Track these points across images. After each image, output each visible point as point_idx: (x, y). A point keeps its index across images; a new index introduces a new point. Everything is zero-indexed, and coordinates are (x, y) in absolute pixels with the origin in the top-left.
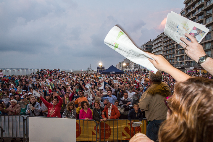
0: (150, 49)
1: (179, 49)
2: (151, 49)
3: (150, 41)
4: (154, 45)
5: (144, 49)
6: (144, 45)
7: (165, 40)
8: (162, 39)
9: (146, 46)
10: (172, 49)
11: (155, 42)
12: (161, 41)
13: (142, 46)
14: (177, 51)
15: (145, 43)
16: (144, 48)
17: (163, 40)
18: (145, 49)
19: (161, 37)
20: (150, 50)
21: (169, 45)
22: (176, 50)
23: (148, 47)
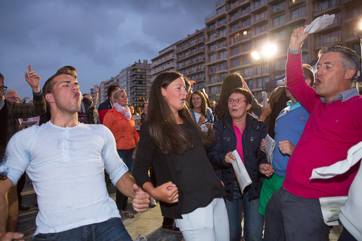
0: (141, 75)
1: (216, 73)
2: (144, 77)
3: (138, 62)
4: (154, 68)
5: (129, 75)
6: (128, 69)
7: (182, 58)
8: (173, 56)
9: (133, 70)
10: (199, 73)
11: (156, 63)
12: (172, 60)
13: (123, 71)
14: (210, 77)
15: (130, 65)
16: (127, 74)
17: (175, 57)
18: (131, 76)
19: (172, 51)
20: (141, 78)
21: (191, 66)
22: (209, 75)
23: (136, 72)
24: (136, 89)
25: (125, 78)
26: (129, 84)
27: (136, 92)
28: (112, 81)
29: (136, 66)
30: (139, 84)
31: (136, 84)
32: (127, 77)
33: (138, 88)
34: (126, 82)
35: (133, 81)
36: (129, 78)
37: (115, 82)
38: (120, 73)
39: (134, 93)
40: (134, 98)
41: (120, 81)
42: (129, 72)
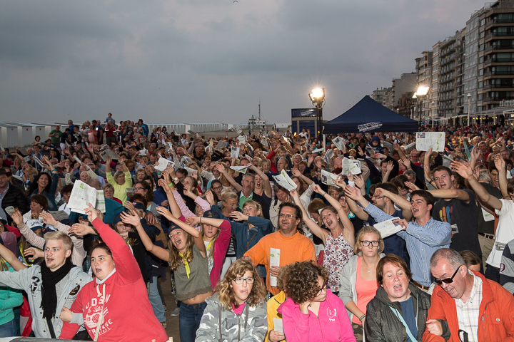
0: (509, 28)
5: (482, 29)
6: (481, 14)
9: (492, 16)
13: (473, 18)
15: (488, 6)
16: (480, 26)
18: (486, 31)
20: (509, 33)
23: (498, 22)
24: (496, 60)
25: (476, 37)
26: (482, 47)
27: (496, 66)
28: (453, 42)
29: (499, 7)
30: (502, 47)
31: (496, 48)
32: (479, 34)
33: (499, 57)
34: (476, 44)
35: (491, 42)
36: (483, 35)
37: (459, 43)
38: (468, 23)
39: (491, 67)
40: (490, 80)
41: (467, 43)
42: (483, 22)
